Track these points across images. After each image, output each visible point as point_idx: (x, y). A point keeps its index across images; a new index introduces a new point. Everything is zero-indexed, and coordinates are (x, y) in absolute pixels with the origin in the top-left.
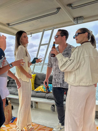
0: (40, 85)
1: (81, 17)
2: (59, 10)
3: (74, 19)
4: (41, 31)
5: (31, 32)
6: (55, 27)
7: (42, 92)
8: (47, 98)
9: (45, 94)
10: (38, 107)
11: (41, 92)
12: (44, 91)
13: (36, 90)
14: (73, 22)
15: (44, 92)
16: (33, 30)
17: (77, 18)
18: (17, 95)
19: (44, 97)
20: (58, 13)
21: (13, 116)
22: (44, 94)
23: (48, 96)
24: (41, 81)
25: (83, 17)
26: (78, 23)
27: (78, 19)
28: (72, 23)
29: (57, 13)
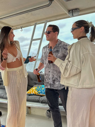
0: (32, 87)
1: (76, 9)
2: (52, 2)
3: (69, 11)
4: (32, 24)
5: (21, 26)
6: (48, 20)
7: (35, 95)
8: (41, 102)
9: (39, 97)
10: (31, 112)
11: (33, 95)
12: (38, 93)
13: (29, 92)
14: (68, 14)
15: (38, 95)
16: (24, 24)
17: (72, 10)
18: (6, 98)
19: (38, 101)
20: (51, 5)
21: (1, 124)
22: (37, 98)
23: (42, 99)
24: (34, 81)
25: (79, 9)
26: (73, 16)
27: (73, 12)
28: (67, 16)
29: (49, 6)
